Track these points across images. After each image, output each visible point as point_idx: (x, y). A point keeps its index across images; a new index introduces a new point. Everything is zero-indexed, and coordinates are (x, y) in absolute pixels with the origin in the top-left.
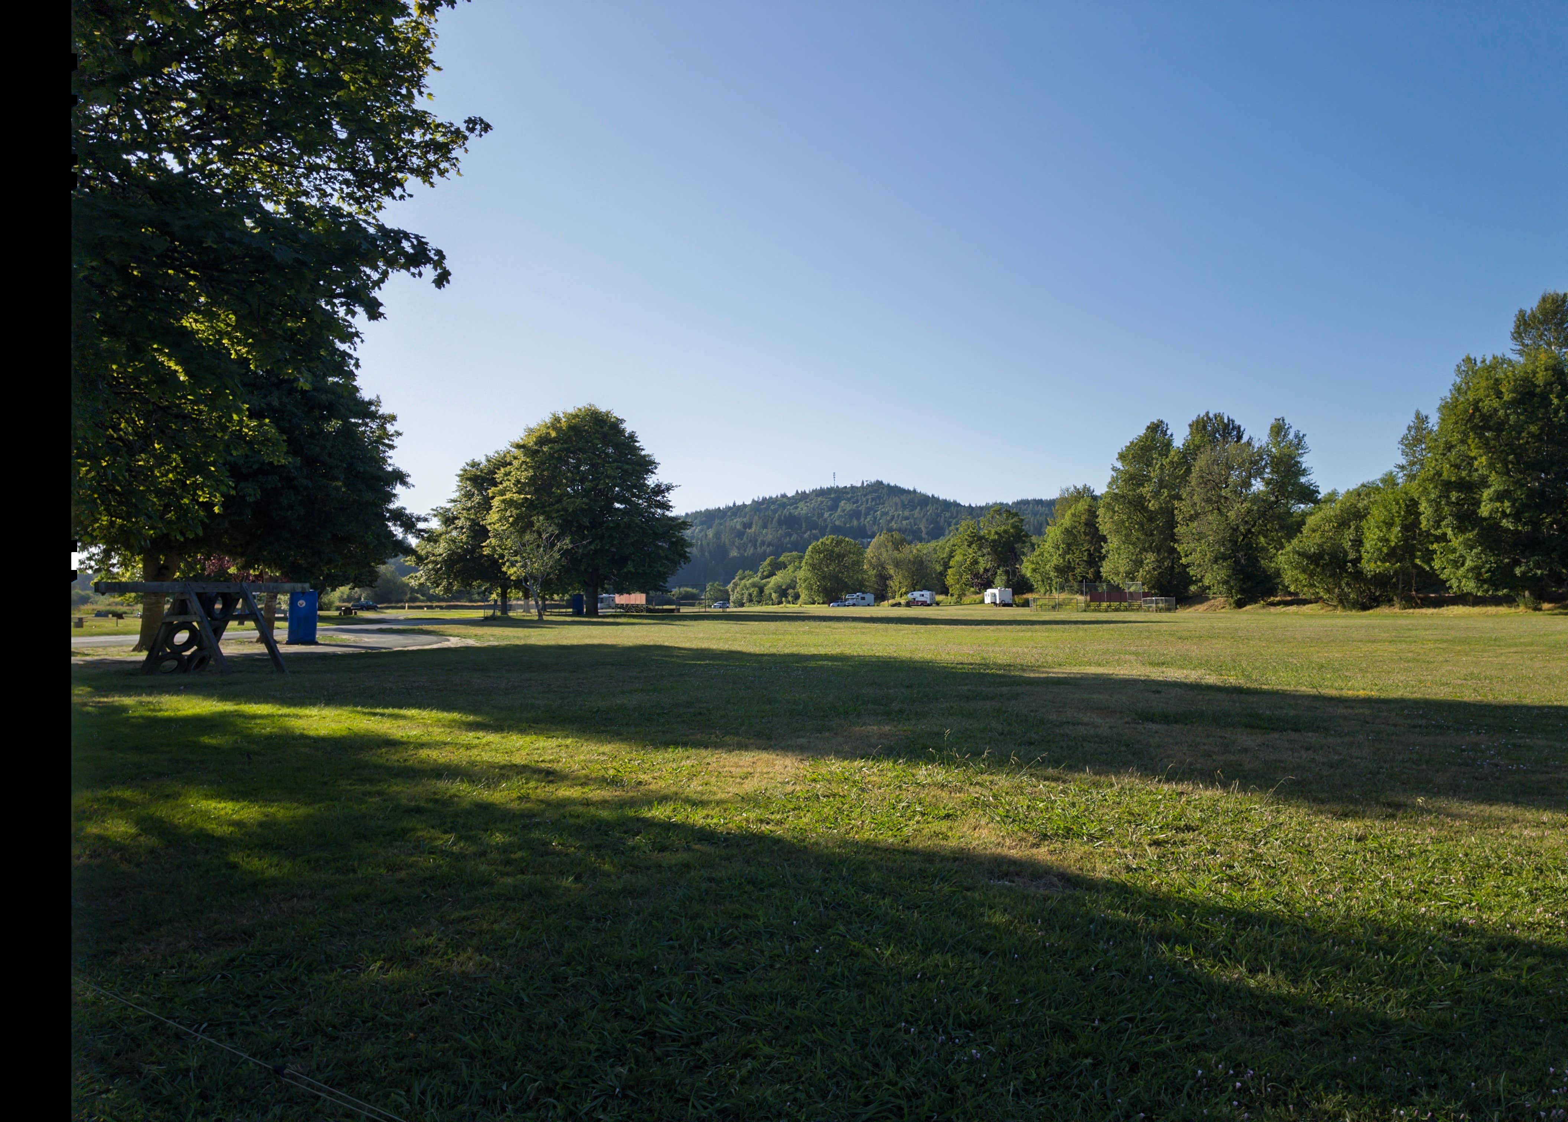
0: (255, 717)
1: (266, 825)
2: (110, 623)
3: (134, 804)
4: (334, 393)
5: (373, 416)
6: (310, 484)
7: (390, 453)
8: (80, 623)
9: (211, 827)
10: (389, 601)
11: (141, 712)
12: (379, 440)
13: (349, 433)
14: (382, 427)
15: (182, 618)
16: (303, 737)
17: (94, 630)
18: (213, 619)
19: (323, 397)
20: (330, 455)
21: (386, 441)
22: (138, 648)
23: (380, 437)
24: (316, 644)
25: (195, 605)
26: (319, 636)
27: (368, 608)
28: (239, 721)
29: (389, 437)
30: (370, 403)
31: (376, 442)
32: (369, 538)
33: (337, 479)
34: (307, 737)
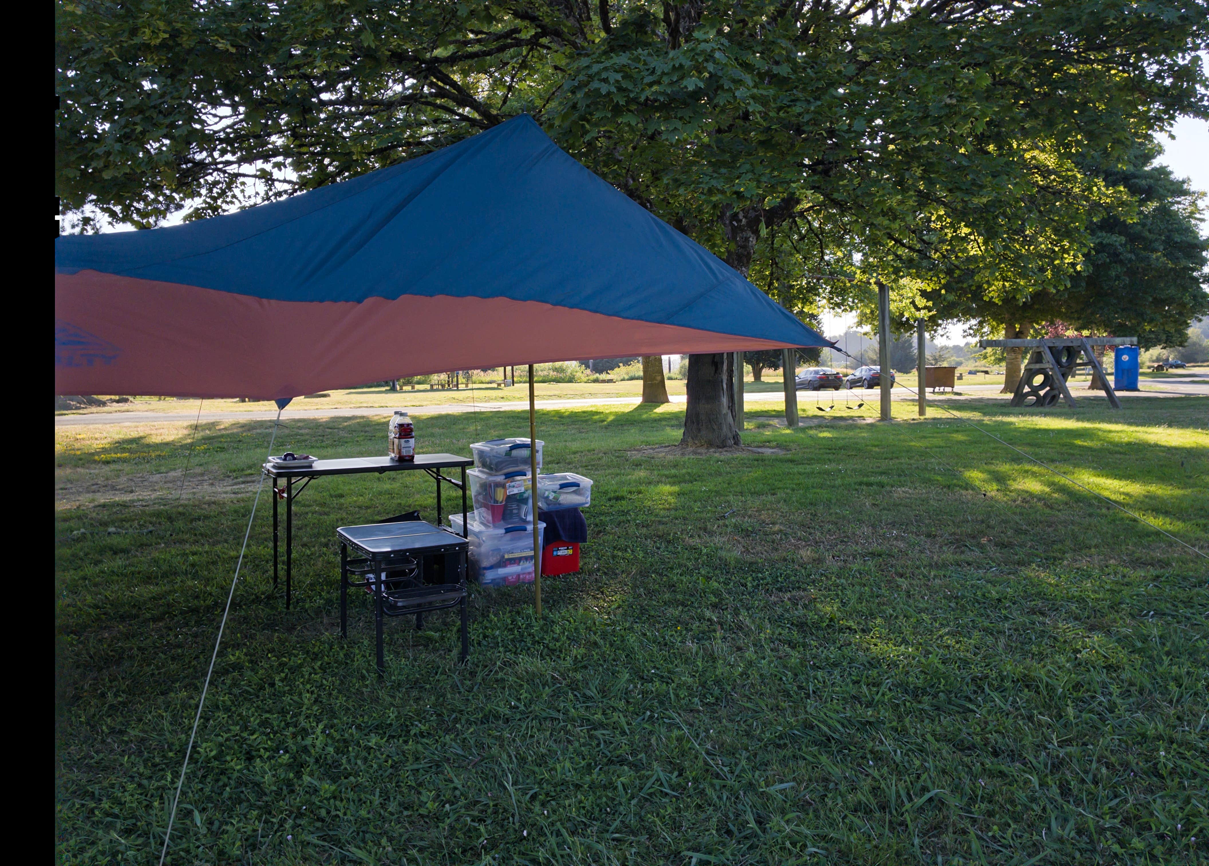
0: (1110, 431)
1: (1149, 497)
2: (981, 376)
3: (1042, 475)
4: (1152, 178)
5: (1186, 193)
6: (1134, 258)
7: (1202, 225)
8: (960, 378)
9: (1106, 494)
10: (1195, 361)
11: (1022, 425)
12: (1191, 215)
13: (1164, 212)
14: (1193, 203)
15: (1038, 366)
16: (1156, 445)
17: (970, 382)
18: (1062, 366)
19: (1144, 182)
20: (1150, 231)
21: (1198, 216)
22: (1004, 391)
23: (1192, 213)
24: (1138, 390)
25: (1048, 356)
26: (1140, 386)
27: (1177, 366)
28: (1100, 433)
29: (1200, 211)
30: (1184, 182)
31: (1189, 217)
32: (1187, 298)
33: (1155, 250)
34: (1161, 446)
